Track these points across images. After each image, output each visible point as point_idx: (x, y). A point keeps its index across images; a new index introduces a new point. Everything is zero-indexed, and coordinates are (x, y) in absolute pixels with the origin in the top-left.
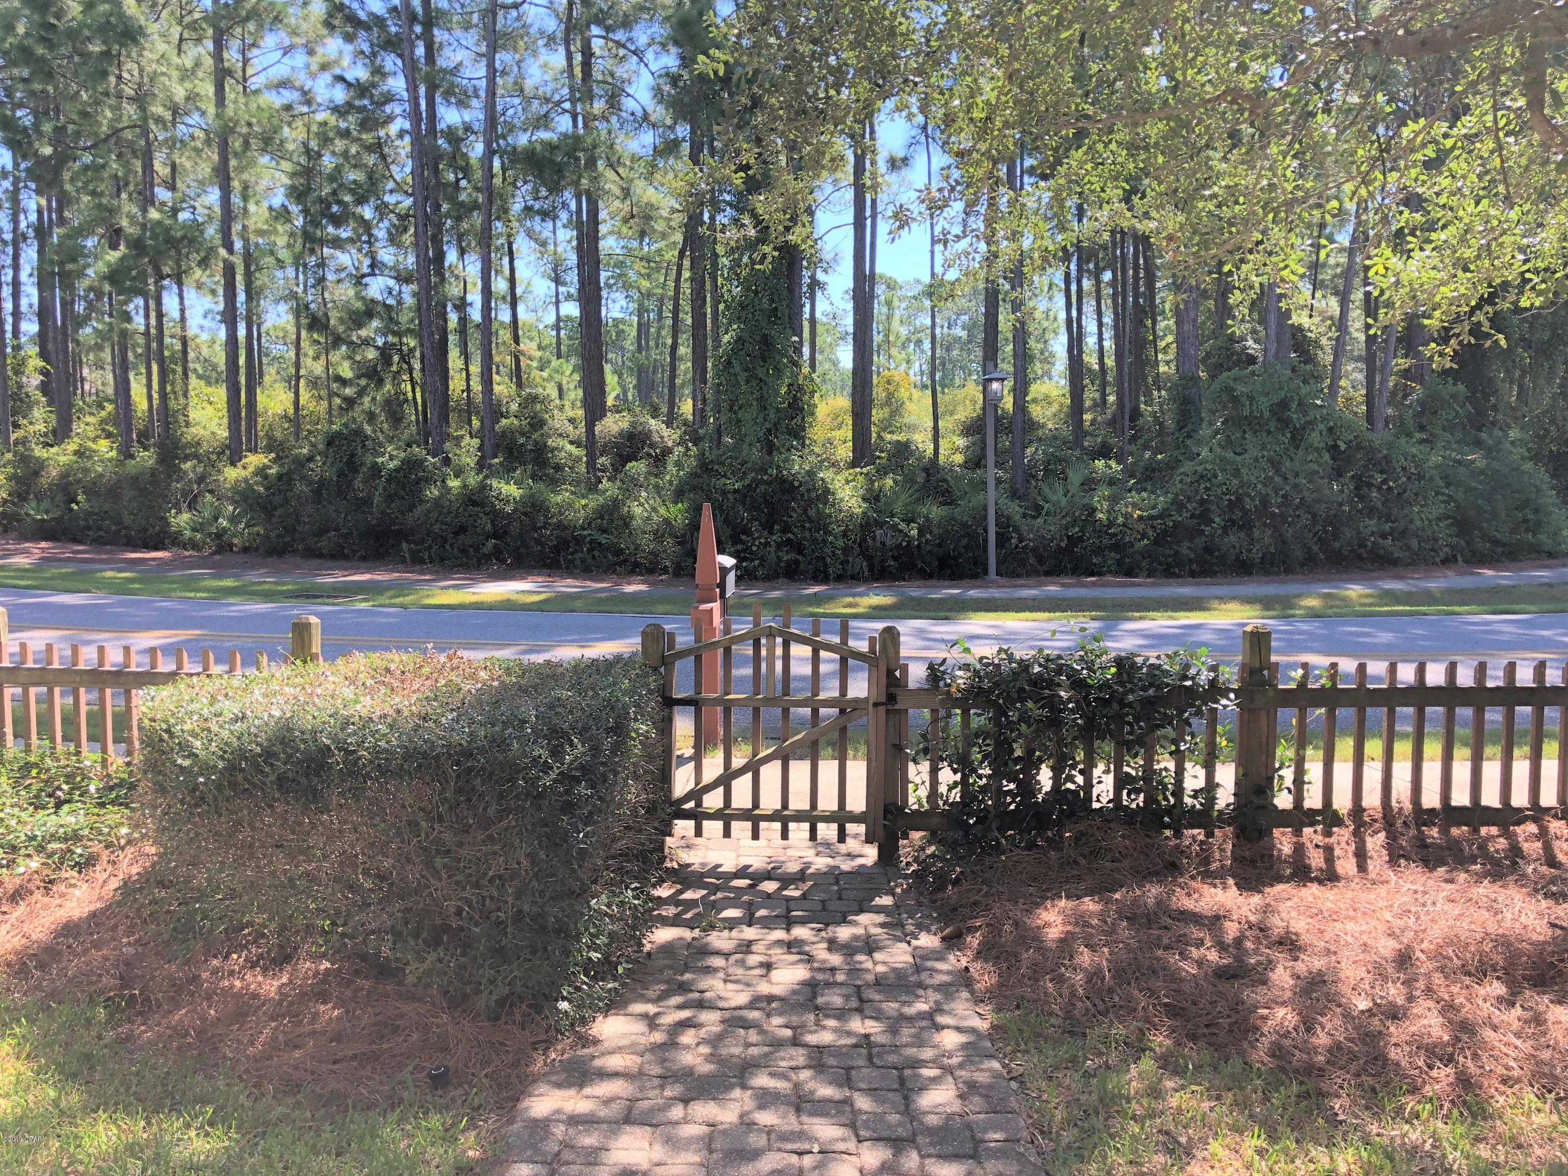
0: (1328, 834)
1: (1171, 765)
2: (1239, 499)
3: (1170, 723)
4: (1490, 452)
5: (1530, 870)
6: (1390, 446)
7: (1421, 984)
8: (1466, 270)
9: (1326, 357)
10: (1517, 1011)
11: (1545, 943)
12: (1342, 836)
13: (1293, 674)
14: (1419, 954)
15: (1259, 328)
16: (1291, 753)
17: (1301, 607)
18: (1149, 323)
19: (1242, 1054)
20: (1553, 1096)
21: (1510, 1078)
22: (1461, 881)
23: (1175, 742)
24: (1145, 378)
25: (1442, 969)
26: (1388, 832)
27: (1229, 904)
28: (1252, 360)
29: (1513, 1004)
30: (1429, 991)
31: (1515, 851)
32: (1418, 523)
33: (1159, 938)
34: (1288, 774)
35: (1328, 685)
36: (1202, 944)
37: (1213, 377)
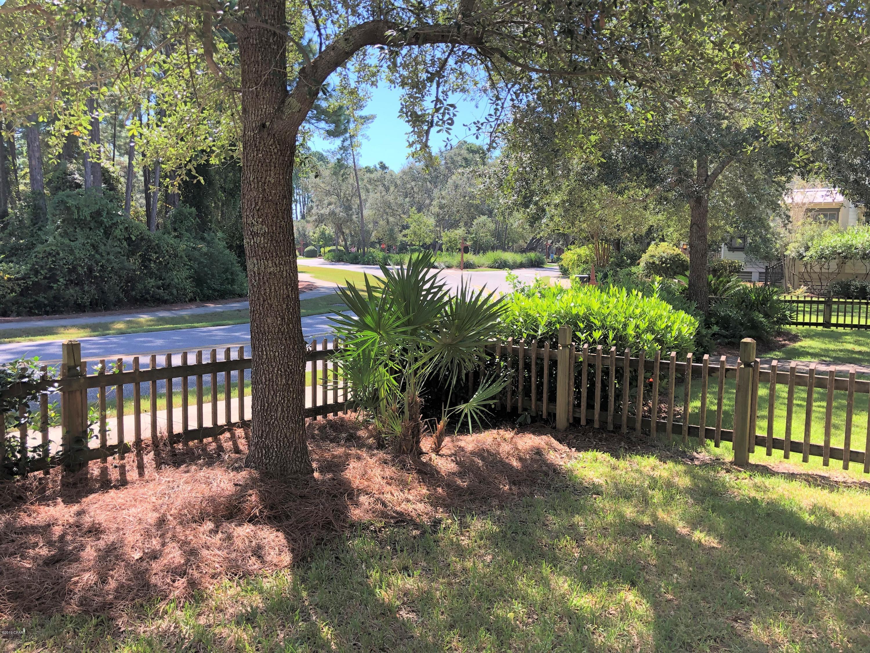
0: (122, 458)
1: (17, 434)
2: (75, 268)
3: (14, 407)
4: (209, 244)
5: (226, 457)
6: (159, 239)
7: (170, 535)
8: (182, 140)
9: (122, 187)
10: (220, 535)
11: (233, 495)
12: (131, 458)
13: (95, 367)
14: (169, 517)
15: (82, 168)
16: (97, 415)
17: (114, 329)
18: (10, 158)
19: (60, 611)
20: (237, 577)
21: (215, 574)
22: (193, 470)
23: (17, 419)
24: (10, 192)
25: (181, 523)
26: (155, 451)
27: (57, 515)
28: (78, 186)
29: (217, 532)
30: (174, 538)
31: (220, 449)
32: (176, 280)
33: (7, 549)
34: (96, 428)
35: (117, 372)
36: (38, 545)
37: (53, 194)
